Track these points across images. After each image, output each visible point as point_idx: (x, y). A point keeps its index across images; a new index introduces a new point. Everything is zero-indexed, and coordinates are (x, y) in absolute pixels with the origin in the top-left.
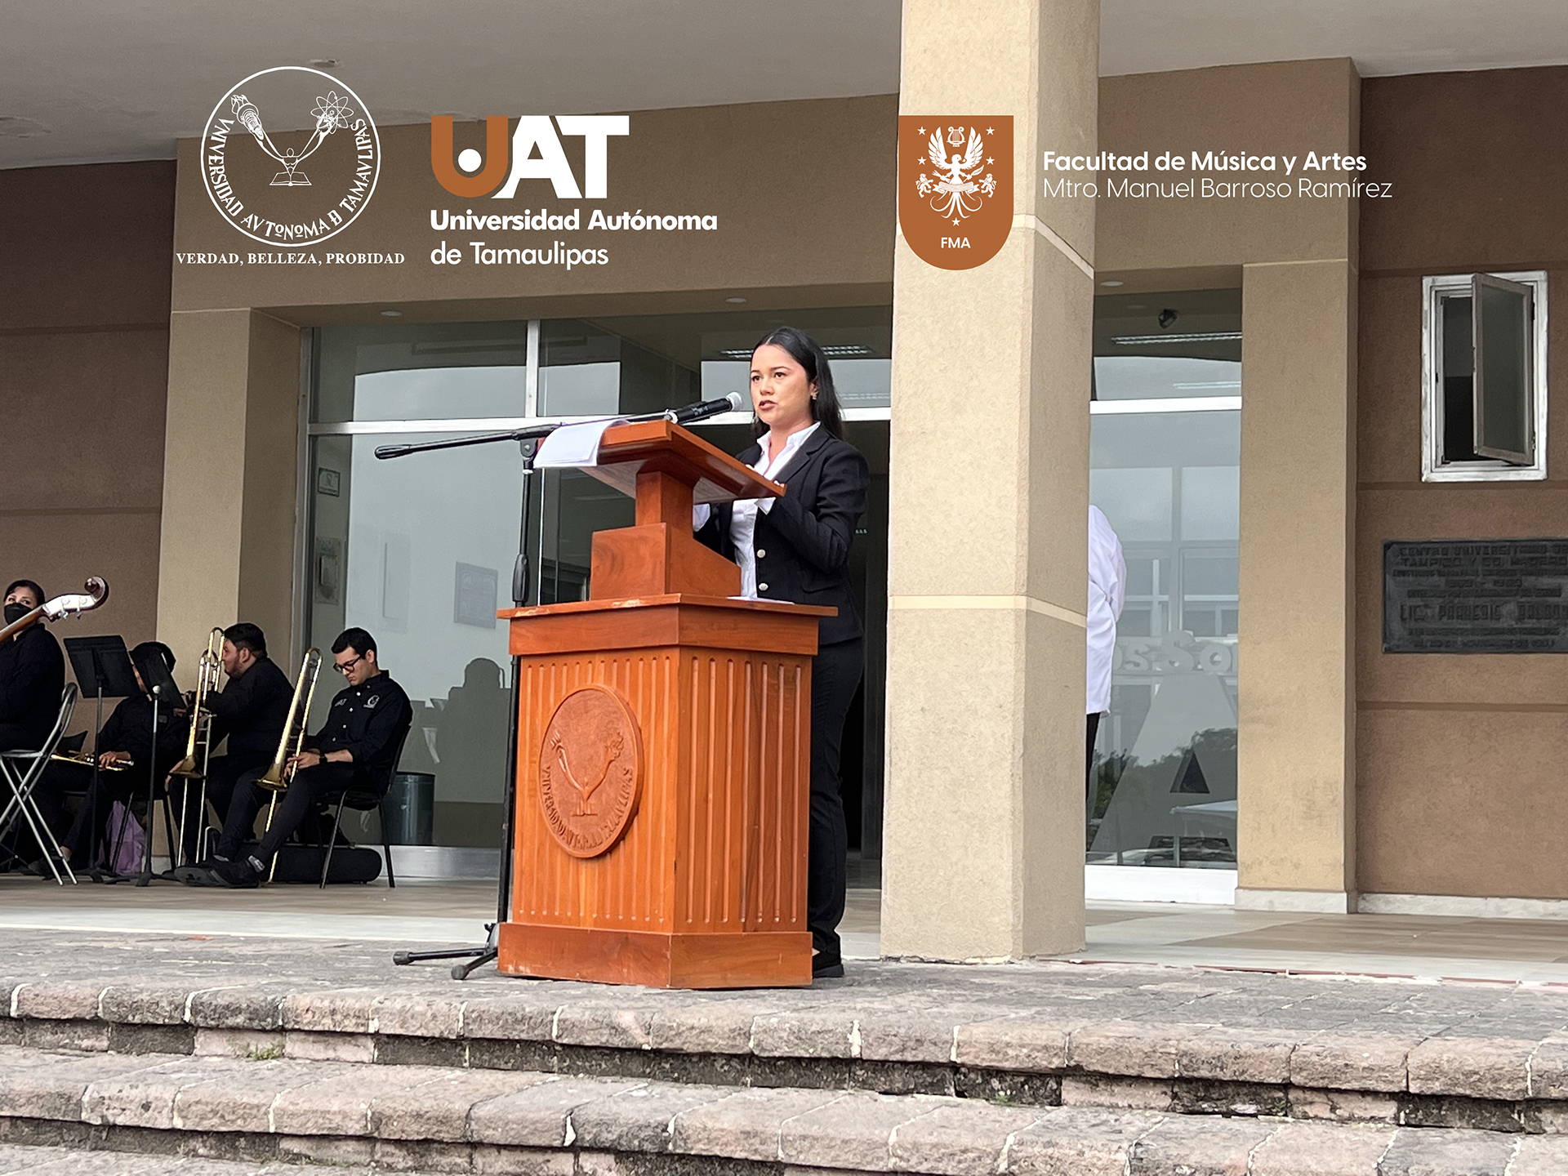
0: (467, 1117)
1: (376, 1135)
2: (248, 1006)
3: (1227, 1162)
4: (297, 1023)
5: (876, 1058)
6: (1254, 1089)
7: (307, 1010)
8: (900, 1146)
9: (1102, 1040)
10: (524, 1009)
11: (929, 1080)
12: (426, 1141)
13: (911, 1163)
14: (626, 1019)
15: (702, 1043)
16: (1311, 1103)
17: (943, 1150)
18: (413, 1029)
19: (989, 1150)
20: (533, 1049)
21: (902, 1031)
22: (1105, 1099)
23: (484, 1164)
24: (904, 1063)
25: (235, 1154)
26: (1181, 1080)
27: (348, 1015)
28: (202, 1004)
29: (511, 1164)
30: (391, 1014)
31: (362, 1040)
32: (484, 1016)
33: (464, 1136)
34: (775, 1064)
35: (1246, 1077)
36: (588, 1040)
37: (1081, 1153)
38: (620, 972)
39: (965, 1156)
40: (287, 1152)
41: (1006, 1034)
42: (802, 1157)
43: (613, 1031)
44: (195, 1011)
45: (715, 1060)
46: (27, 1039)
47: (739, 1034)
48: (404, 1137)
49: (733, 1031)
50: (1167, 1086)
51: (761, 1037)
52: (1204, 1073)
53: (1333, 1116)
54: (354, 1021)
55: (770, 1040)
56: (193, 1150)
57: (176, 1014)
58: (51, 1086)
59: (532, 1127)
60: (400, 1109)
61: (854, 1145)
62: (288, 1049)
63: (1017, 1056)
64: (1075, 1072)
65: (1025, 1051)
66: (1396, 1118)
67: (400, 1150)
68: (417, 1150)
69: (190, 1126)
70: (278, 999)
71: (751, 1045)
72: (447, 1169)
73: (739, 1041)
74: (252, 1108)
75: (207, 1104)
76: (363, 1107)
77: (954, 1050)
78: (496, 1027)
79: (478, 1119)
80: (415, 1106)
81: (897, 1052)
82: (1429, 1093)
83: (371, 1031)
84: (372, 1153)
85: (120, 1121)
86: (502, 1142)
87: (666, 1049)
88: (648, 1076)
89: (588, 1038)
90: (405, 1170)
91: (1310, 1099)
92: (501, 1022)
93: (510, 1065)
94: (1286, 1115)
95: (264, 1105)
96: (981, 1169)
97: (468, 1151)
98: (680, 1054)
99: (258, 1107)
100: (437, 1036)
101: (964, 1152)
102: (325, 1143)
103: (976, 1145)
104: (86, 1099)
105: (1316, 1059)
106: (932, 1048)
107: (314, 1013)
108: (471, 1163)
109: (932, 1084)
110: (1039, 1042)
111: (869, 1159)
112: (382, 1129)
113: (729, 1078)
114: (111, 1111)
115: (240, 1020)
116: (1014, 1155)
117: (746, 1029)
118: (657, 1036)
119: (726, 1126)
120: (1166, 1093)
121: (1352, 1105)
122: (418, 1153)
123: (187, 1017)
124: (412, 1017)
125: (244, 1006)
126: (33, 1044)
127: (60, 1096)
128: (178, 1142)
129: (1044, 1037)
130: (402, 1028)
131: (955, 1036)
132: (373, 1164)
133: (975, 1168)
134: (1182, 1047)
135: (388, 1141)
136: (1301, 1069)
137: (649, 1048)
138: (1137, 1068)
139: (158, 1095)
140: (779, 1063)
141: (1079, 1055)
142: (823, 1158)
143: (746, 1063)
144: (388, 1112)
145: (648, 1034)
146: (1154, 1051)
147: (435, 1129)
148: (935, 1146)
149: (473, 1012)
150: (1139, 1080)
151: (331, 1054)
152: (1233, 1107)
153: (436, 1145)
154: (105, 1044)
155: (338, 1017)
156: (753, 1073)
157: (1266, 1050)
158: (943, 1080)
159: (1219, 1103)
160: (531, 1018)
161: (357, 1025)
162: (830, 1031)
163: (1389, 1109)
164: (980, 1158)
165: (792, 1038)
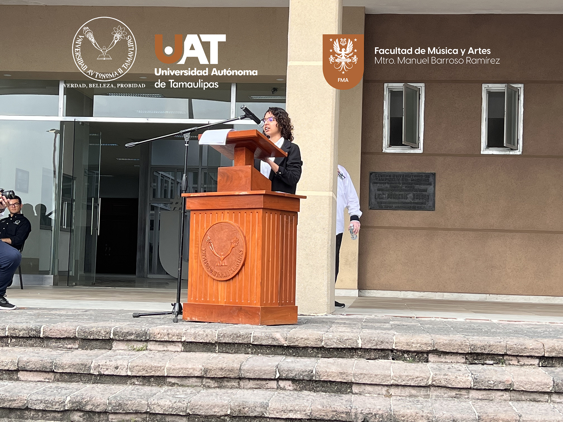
0: (240, 369)
1: (205, 376)
2: (136, 332)
3: (505, 379)
4: (154, 338)
5: (367, 348)
6: (492, 356)
7: (159, 334)
8: (395, 376)
9: (444, 341)
10: (240, 333)
11: (384, 355)
12: (224, 377)
13: (399, 382)
14: (278, 336)
15: (305, 343)
16: (511, 360)
17: (410, 377)
18: (198, 340)
19: (425, 377)
20: (242, 346)
21: (376, 339)
22: (443, 360)
23: (244, 385)
24: (375, 349)
25: (149, 384)
26: (471, 353)
27: (174, 335)
28: (117, 332)
29: (254, 385)
30: (190, 335)
31: (177, 344)
32: (225, 335)
33: (238, 376)
34: (329, 350)
35: (493, 352)
36: (264, 343)
37: (456, 377)
38: (238, 320)
39: (417, 379)
40: (170, 382)
41: (412, 339)
42: (360, 380)
43: (273, 340)
44: (115, 334)
45: (308, 349)
46: (45, 345)
47: (319, 340)
48: (216, 376)
49: (316, 339)
50: (464, 355)
51: (326, 341)
52: (479, 351)
53: (518, 364)
54: (176, 337)
55: (330, 342)
56: (134, 383)
57: (107, 335)
58: (77, 361)
59: (264, 372)
60: (215, 367)
61: (379, 376)
62: (149, 347)
63: (416, 346)
64: (436, 352)
65: (419, 345)
66: (539, 364)
67: (212, 381)
68: (219, 381)
69: (134, 374)
70: (146, 330)
71: (323, 344)
72: (230, 387)
73: (319, 343)
74: (158, 367)
75: (140, 366)
76: (200, 366)
77: (394, 345)
78: (230, 339)
79: (244, 370)
80: (220, 366)
81: (374, 346)
82: (551, 356)
83: (183, 340)
84: (202, 382)
85: (106, 373)
86: (252, 378)
87: (292, 346)
88: (284, 355)
89: (264, 342)
90: (214, 388)
91: (511, 359)
92: (232, 337)
93: (233, 352)
94: (503, 364)
95: (163, 366)
96: (423, 383)
97: (238, 380)
98: (295, 347)
99: (161, 367)
100: (208, 342)
101: (417, 378)
102: (184, 379)
103: (421, 375)
104: (92, 365)
105: (515, 346)
106: (387, 344)
107: (161, 335)
108: (239, 385)
109: (384, 356)
110: (423, 342)
111: (384, 381)
112: (207, 373)
113: (313, 355)
114: (102, 370)
115: (132, 337)
116: (434, 378)
117: (321, 339)
118: (289, 341)
119: (334, 371)
120: (463, 358)
121: (525, 361)
122: (219, 382)
123: (112, 336)
124: (199, 335)
125: (134, 332)
126: (47, 346)
127: (82, 365)
128: (127, 380)
129: (425, 340)
130: (194, 339)
131: (395, 340)
132: (202, 386)
133: (421, 383)
134: (471, 343)
135: (209, 378)
136: (510, 349)
137: (286, 345)
138: (456, 350)
139: (121, 363)
140: (331, 350)
141: (437, 346)
142: (368, 381)
143: (319, 350)
144: (210, 368)
145: (286, 341)
146: (462, 344)
147: (228, 373)
148: (407, 376)
149: (221, 333)
150: (457, 354)
151: (165, 349)
152: (485, 362)
153: (226, 379)
154: (77, 346)
155: (170, 336)
156: (322, 353)
157: (499, 343)
158: (388, 355)
159: (481, 360)
160: (243, 335)
161: (177, 338)
162: (351, 339)
163: (536, 361)
164: (422, 380)
165: (338, 341)
